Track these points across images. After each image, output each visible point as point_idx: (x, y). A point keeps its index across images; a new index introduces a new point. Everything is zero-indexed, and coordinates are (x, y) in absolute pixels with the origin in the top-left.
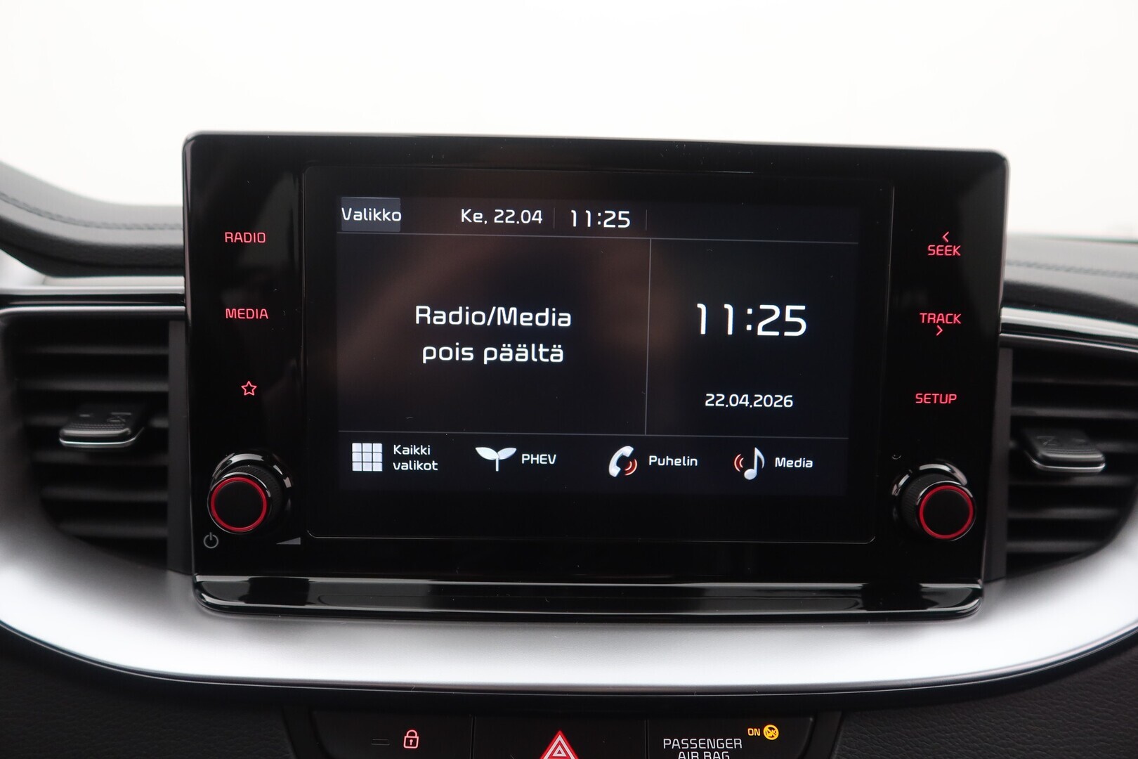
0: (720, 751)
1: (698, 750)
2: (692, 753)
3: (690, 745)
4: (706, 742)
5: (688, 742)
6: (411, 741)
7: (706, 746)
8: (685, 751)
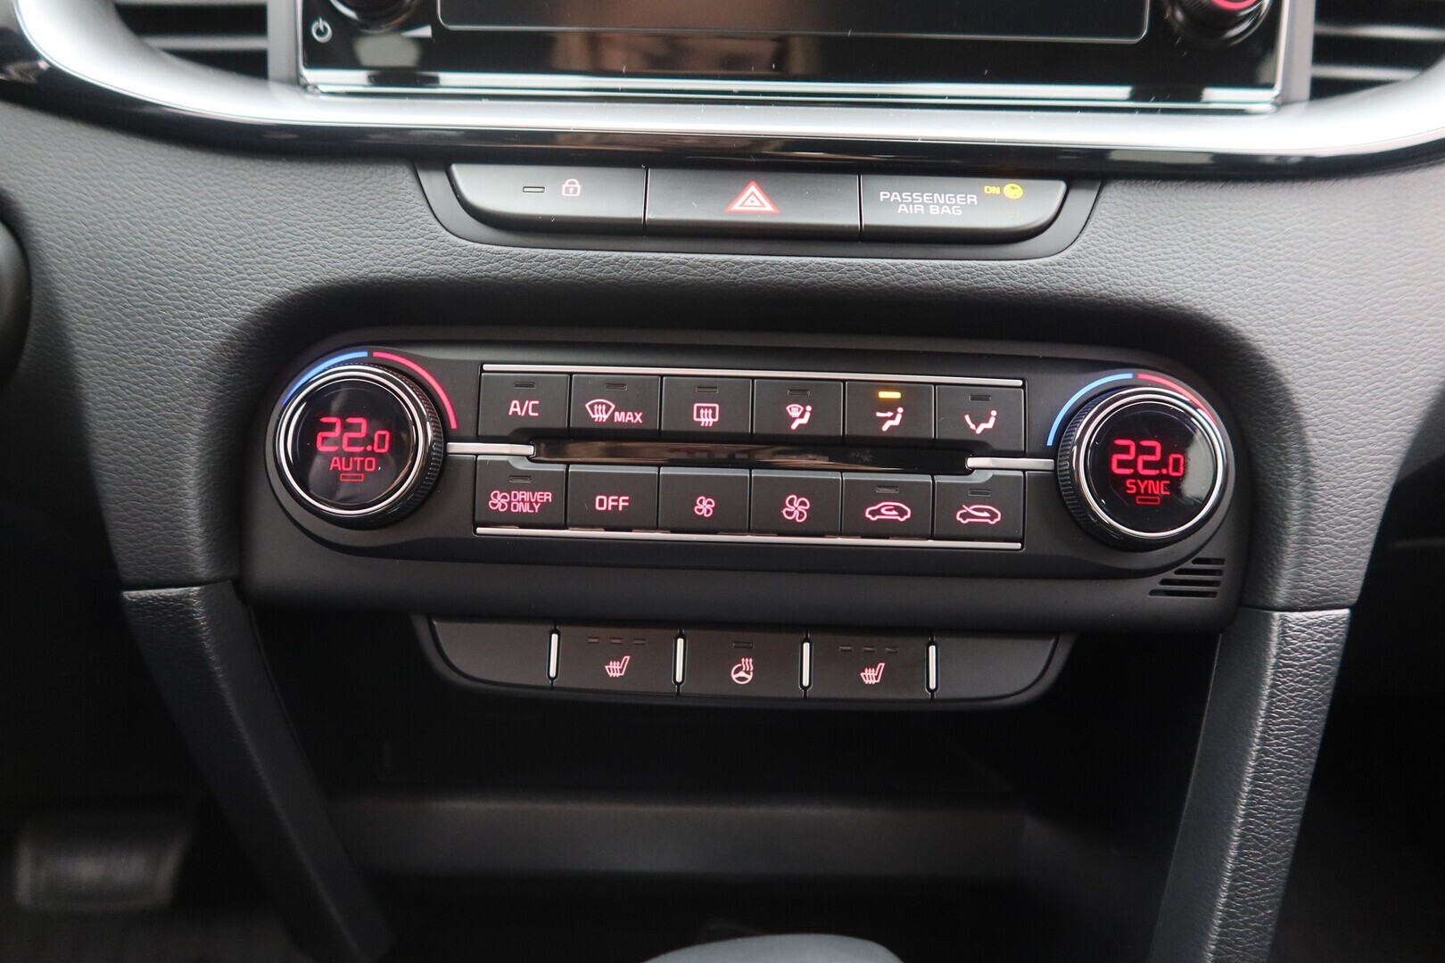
0: (950, 206)
1: (923, 203)
2: (916, 206)
3: (913, 199)
4: (932, 196)
5: (911, 196)
6: (571, 190)
7: (933, 200)
8: (907, 204)
